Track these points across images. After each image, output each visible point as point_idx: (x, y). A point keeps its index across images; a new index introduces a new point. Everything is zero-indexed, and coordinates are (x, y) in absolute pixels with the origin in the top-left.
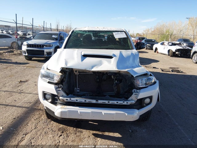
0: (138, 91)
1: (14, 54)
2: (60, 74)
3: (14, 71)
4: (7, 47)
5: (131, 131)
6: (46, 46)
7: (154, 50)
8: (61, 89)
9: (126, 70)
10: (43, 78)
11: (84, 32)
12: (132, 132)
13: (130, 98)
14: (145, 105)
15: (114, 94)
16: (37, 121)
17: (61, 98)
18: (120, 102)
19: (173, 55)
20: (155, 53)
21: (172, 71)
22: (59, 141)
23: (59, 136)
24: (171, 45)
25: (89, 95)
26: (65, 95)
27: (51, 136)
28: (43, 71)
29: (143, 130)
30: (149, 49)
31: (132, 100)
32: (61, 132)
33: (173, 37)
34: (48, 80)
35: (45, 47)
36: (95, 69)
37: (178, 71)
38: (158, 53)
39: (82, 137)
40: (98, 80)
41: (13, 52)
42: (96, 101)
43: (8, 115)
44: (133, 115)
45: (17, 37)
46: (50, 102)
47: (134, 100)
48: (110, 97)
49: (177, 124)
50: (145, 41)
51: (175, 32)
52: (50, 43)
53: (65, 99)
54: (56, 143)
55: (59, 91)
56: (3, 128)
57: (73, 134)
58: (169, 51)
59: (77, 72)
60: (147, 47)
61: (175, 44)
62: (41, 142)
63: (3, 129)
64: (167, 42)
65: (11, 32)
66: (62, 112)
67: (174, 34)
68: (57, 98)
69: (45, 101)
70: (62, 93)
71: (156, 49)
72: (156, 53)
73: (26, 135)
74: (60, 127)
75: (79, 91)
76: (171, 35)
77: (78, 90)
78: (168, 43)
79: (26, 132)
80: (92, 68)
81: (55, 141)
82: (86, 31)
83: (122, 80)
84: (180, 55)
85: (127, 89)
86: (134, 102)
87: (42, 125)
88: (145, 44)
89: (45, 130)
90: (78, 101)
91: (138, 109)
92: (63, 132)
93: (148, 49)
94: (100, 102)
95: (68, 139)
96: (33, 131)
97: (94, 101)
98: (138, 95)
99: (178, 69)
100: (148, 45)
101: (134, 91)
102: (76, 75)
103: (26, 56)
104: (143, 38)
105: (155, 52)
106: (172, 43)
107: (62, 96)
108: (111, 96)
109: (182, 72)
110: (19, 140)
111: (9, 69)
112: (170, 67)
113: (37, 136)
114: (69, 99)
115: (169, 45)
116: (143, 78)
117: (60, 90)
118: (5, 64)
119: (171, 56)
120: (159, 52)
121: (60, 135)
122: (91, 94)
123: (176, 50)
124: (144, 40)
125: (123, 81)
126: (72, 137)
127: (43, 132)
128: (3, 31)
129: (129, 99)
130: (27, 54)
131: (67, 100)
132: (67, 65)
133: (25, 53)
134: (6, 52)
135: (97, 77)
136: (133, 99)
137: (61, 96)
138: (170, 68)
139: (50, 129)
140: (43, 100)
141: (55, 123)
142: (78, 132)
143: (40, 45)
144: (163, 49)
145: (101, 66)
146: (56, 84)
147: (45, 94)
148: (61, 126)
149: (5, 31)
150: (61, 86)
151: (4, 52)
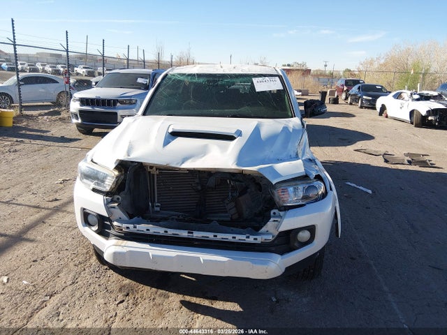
0: (282, 213)
1: (60, 119)
2: (117, 173)
3: (54, 157)
4: (49, 104)
5: (274, 300)
6: (122, 102)
7: (378, 110)
8: (116, 204)
9: (254, 168)
10: (85, 180)
11: (190, 78)
12: (277, 302)
13: (264, 229)
14: (296, 244)
15: (229, 219)
16: (78, 269)
17: (115, 223)
18: (240, 238)
19: (423, 122)
20: (380, 118)
21: (410, 163)
22: (116, 314)
23: (118, 302)
24: (418, 100)
25: (176, 220)
26: (124, 217)
27: (101, 301)
28: (84, 166)
29: (304, 299)
30: (368, 108)
31: (267, 233)
32: (125, 293)
33: (428, 80)
34: (92, 185)
35: (118, 104)
36: (188, 165)
37: (424, 164)
38: (387, 117)
39: (166, 306)
40: (199, 188)
41: (59, 113)
42: (189, 233)
43: (25, 252)
44: (265, 267)
45: (68, 82)
46: (96, 231)
47: (271, 234)
48: (220, 224)
49: (386, 289)
50: (359, 88)
51: (434, 67)
52: (131, 96)
53: (125, 225)
54: (109, 317)
55: (113, 209)
56: (8, 279)
57: (147, 301)
58: (412, 113)
59: (154, 168)
60: (362, 103)
61: (427, 98)
62: (78, 313)
63: (8, 282)
64: (409, 92)
65: (62, 69)
66: (115, 254)
67: (432, 70)
68: (108, 223)
69: (87, 229)
70: (118, 213)
71: (383, 108)
72: (382, 118)
73: (51, 296)
74: (124, 282)
75: (158, 209)
76: (424, 75)
77: (157, 206)
78: (411, 94)
79: (53, 290)
80: (183, 163)
81: (107, 312)
82: (194, 75)
83: (248, 188)
84: (439, 122)
85: (260, 209)
86: (270, 238)
87: (89, 277)
88: (359, 95)
89: (91, 289)
90: (151, 232)
91: (282, 253)
92: (128, 295)
93: (366, 108)
94: (197, 235)
95: (136, 311)
96: (66, 290)
97: (184, 234)
98: (280, 223)
99: (426, 158)
100: (364, 97)
101: (274, 213)
102: (153, 175)
103: (78, 125)
104: (356, 82)
105: (381, 114)
106: (419, 94)
107: (119, 220)
108: (222, 223)
109: (432, 166)
110: (36, 307)
111: (44, 151)
112: (407, 153)
113: (73, 300)
114: (131, 226)
115: (413, 100)
116: (297, 184)
117: (114, 207)
118: (38, 142)
119: (417, 126)
120: (389, 115)
121: (121, 300)
122: (181, 217)
123: (428, 112)
124: (357, 86)
125: (249, 190)
126: (144, 306)
127: (87, 292)
128: (45, 65)
129: (260, 232)
130: (80, 121)
131: (128, 228)
132: (129, 155)
133: (77, 119)
134: (46, 114)
135: (197, 181)
136: (270, 231)
137: (117, 221)
138: (408, 155)
139: (103, 287)
140: (84, 226)
141: (116, 275)
142: (160, 296)
143: (109, 101)
144: (398, 107)
145: (203, 158)
146: (107, 194)
147: (86, 215)
148: (127, 281)
149: (48, 66)
150: (118, 199)
151: (40, 115)
